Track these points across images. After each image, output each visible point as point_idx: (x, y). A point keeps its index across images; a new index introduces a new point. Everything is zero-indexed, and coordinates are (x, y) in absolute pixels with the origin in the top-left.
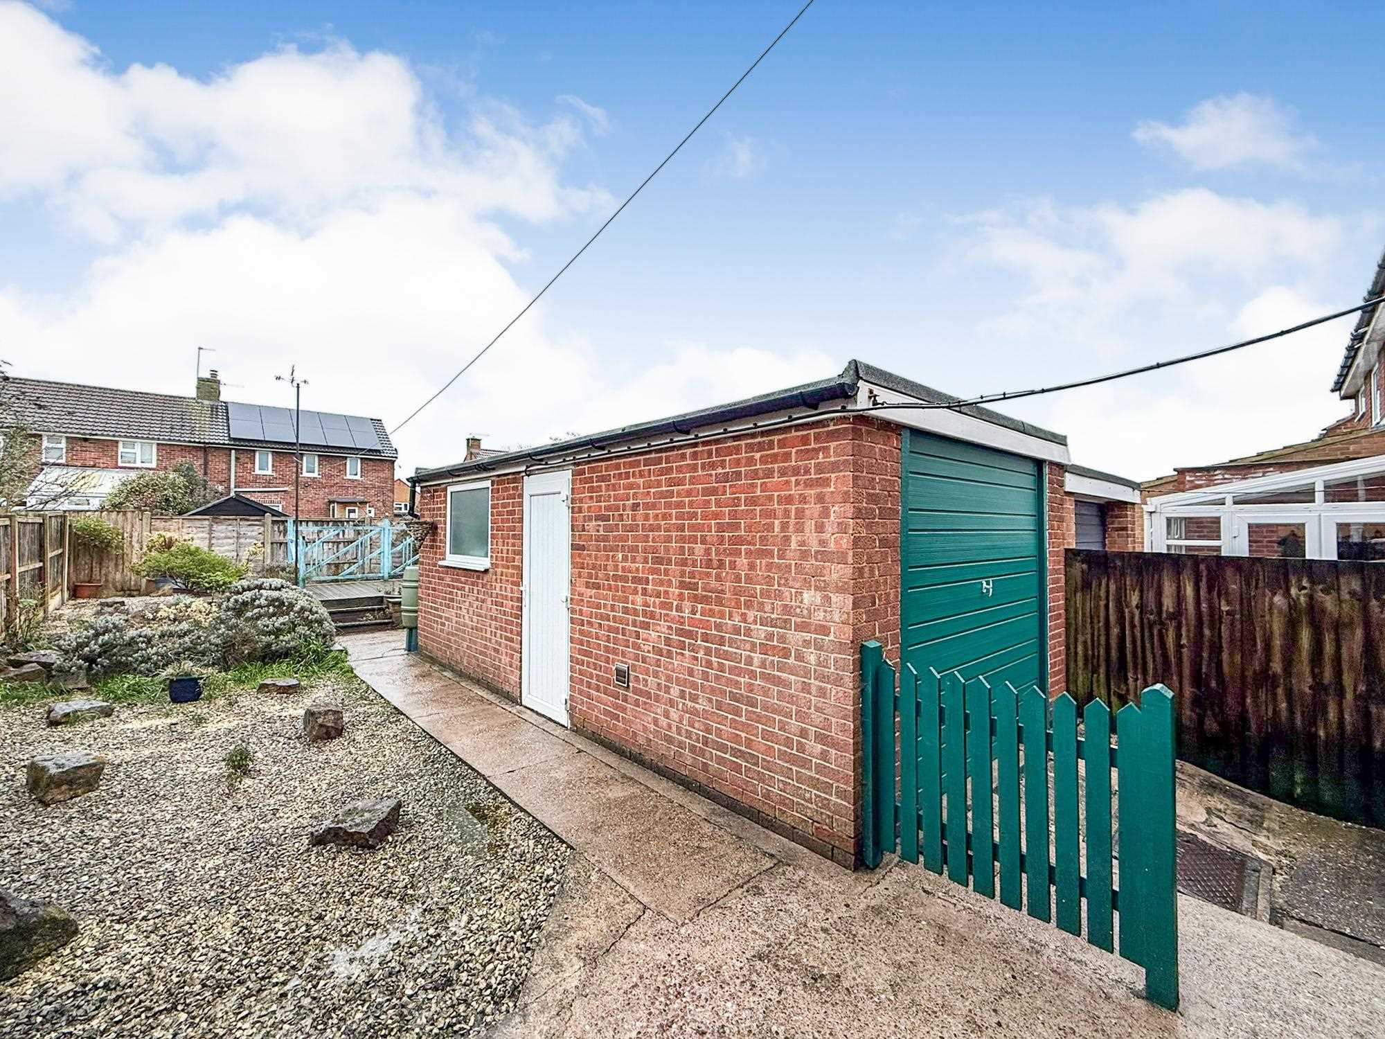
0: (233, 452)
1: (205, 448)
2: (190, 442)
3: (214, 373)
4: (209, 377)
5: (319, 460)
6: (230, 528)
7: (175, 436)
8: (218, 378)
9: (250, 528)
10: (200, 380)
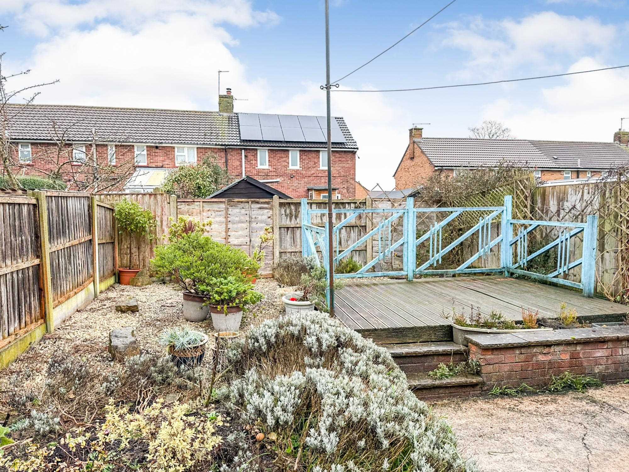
0: (243, 151)
1: (225, 149)
2: (216, 145)
3: (229, 90)
4: (226, 94)
5: (300, 155)
6: (243, 211)
7: (207, 141)
8: (232, 94)
9: (261, 212)
10: (221, 97)
